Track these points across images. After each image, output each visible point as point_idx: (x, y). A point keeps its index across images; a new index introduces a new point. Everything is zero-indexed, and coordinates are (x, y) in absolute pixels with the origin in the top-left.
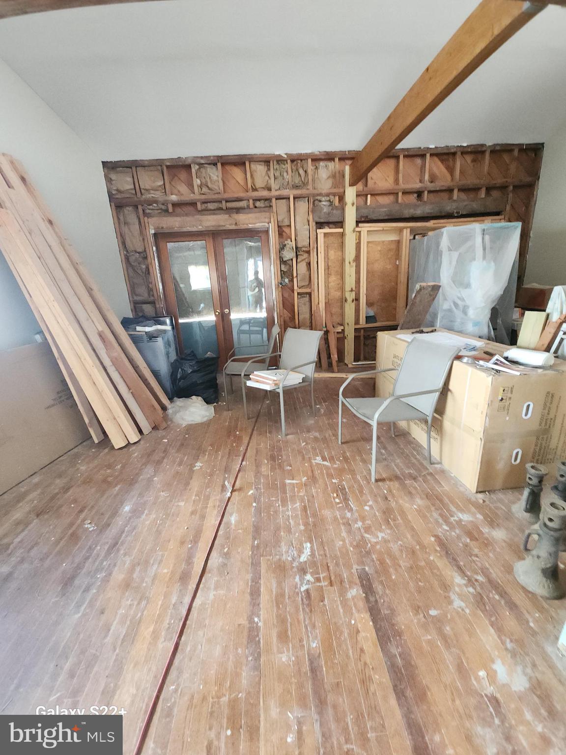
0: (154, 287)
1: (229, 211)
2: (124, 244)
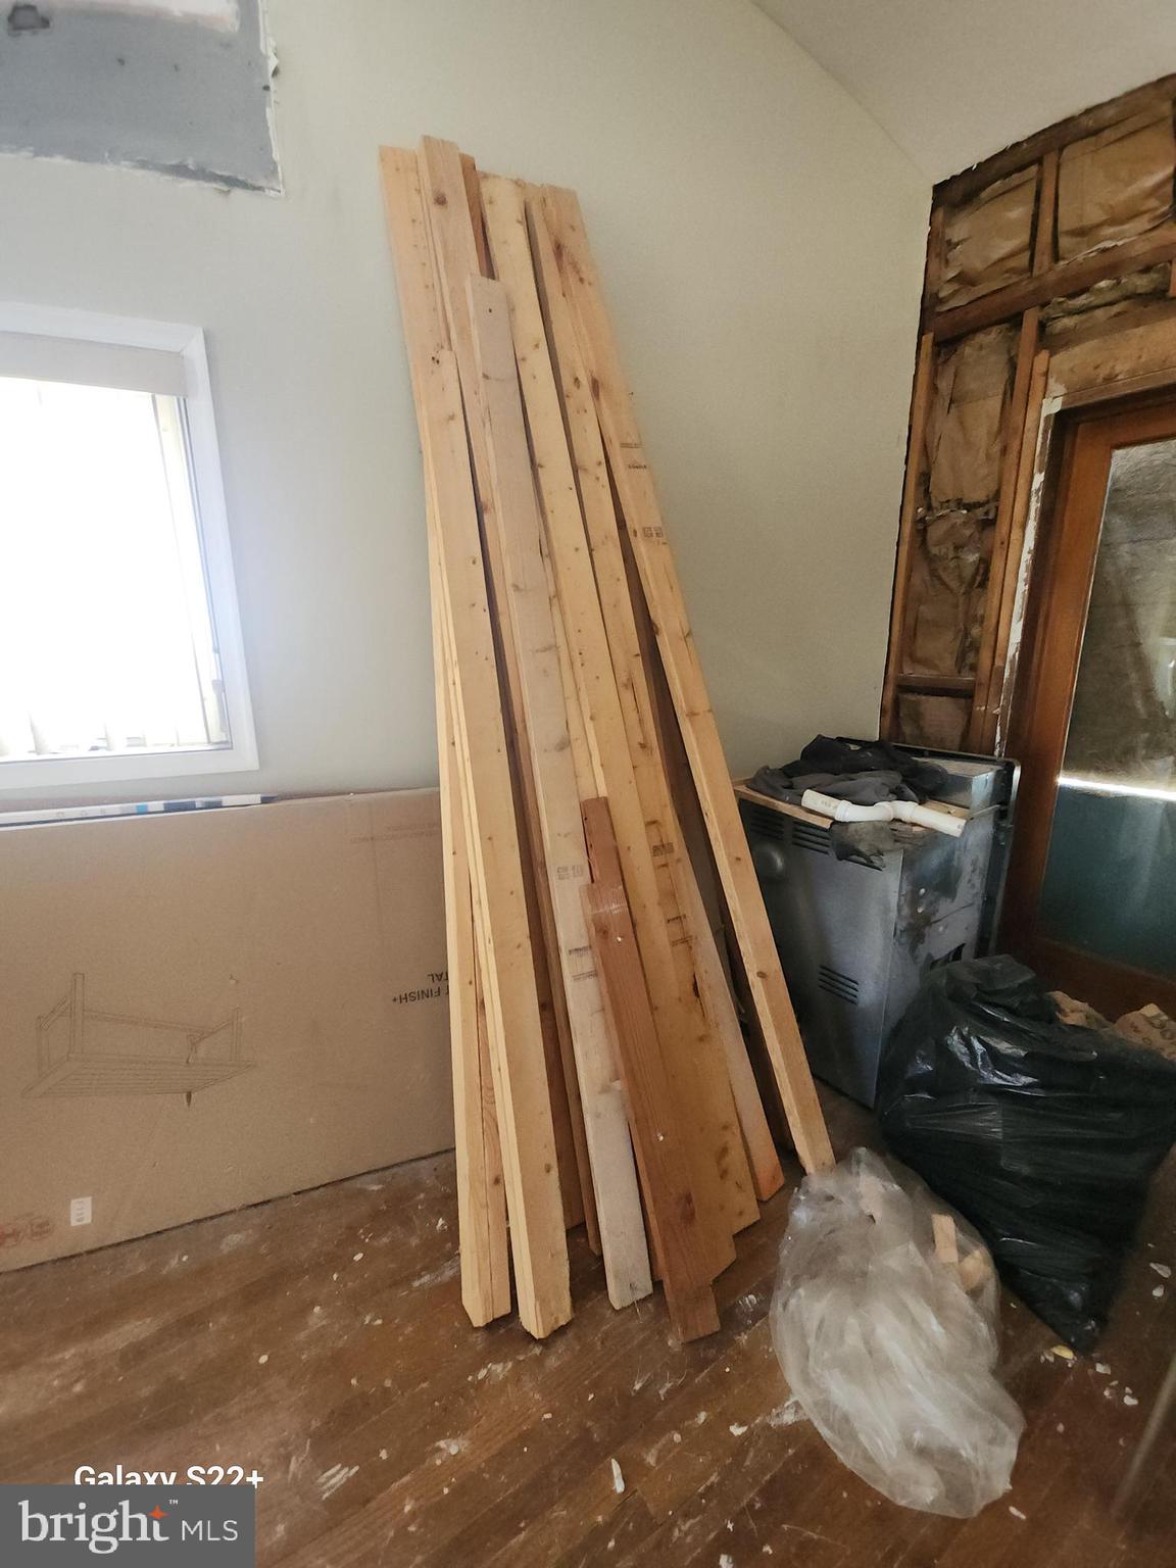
0: (988, 640)
2: (925, 478)
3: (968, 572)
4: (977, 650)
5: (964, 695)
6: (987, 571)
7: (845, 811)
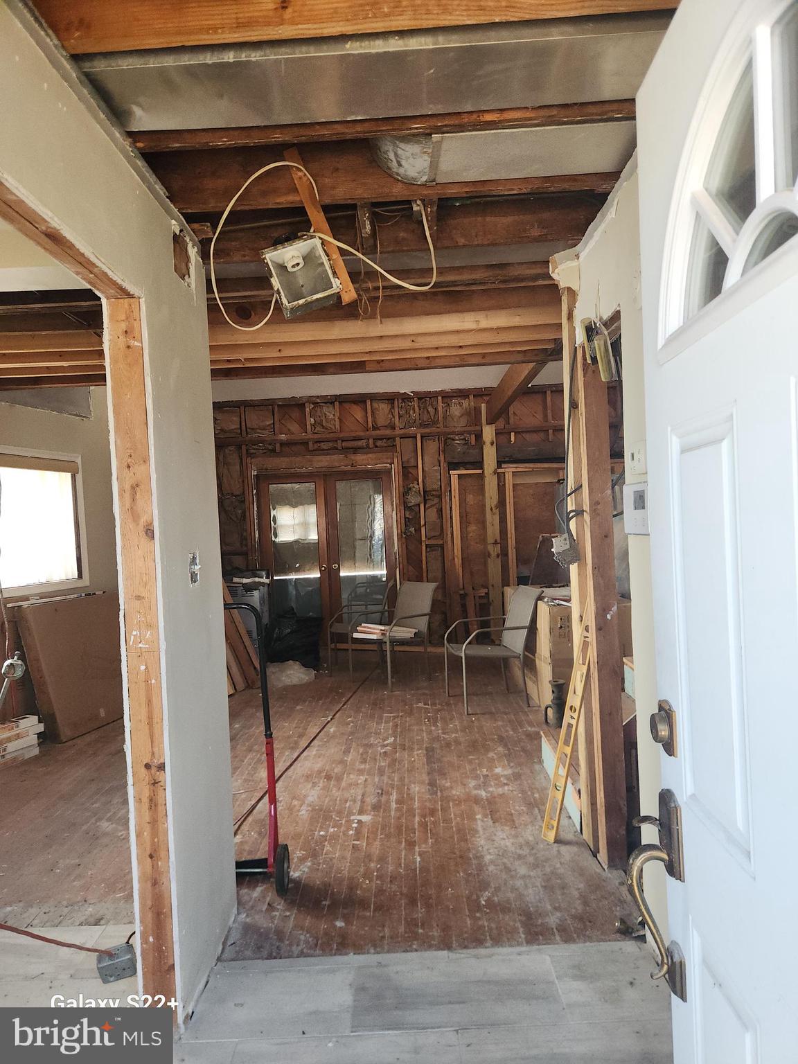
0: (249, 538)
1: (345, 451)
3: (239, 517)
4: (246, 540)
5: (245, 554)
6: (245, 515)
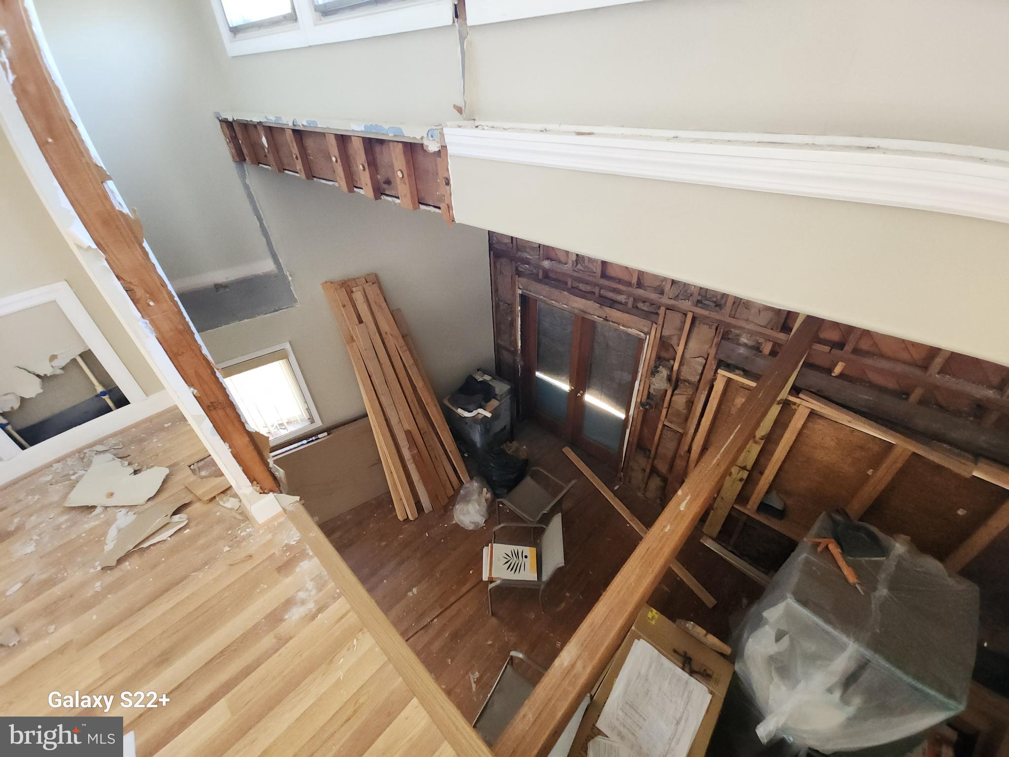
0: (514, 340)
1: (602, 300)
2: (497, 290)
4: (513, 343)
5: (513, 353)
7: (466, 414)
